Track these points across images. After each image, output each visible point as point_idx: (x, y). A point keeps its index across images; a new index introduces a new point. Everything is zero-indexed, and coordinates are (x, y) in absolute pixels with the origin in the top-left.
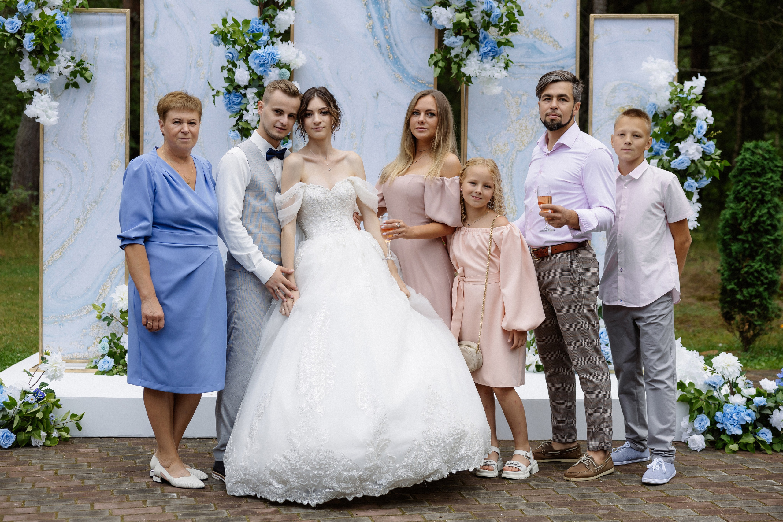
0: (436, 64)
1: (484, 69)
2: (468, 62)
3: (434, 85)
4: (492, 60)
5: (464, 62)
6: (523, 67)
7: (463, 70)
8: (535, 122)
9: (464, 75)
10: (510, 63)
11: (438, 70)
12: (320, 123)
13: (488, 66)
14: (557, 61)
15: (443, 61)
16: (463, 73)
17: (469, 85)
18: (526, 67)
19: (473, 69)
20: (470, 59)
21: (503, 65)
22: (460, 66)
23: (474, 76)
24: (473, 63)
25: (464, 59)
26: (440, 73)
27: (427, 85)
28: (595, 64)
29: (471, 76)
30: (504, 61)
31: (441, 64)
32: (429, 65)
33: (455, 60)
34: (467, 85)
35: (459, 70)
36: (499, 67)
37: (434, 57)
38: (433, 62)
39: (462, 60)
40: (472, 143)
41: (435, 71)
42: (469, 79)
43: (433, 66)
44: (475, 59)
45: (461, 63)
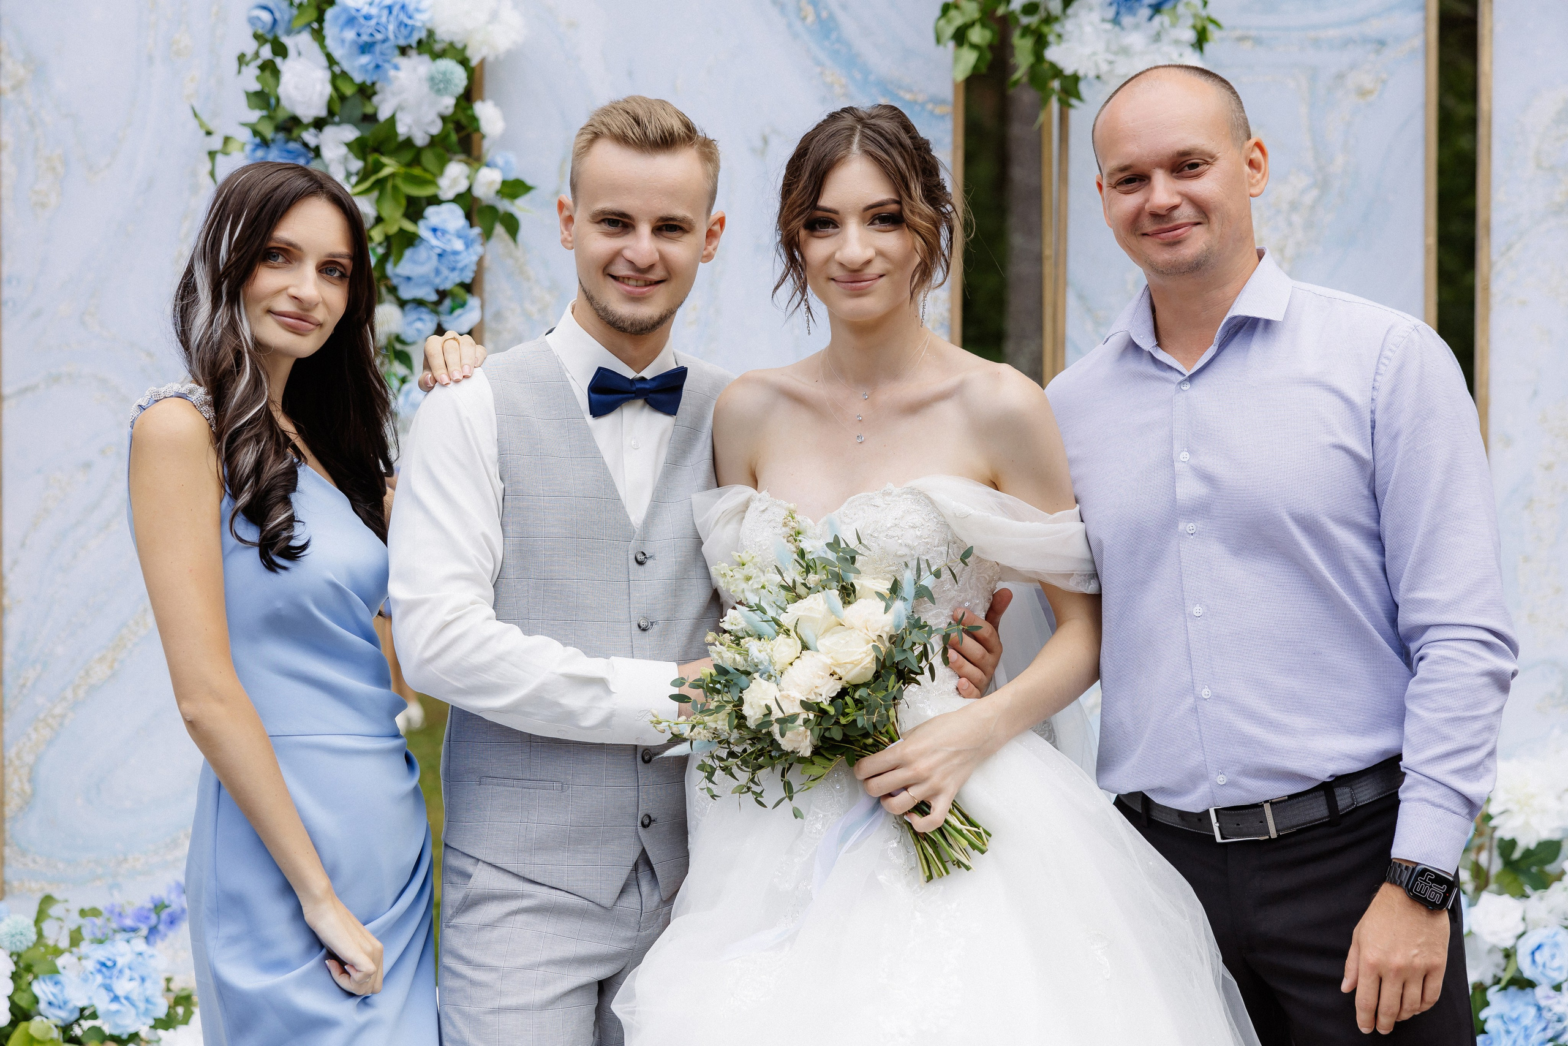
0: (960, 37)
1: (1125, 51)
2: (1069, 26)
3: (955, 106)
4: (1151, 18)
5: (1057, 28)
6: (1247, 45)
7: (1053, 54)
8: (1290, 224)
9: (1057, 72)
10: (1211, 27)
11: (969, 57)
12: (868, 262)
13: (1136, 39)
14: (1362, 20)
15: (984, 25)
16: (1053, 66)
17: (1070, 106)
18: (1258, 41)
19: (1087, 51)
20: (1076, 15)
21: (1190, 35)
22: (1041, 42)
23: (1092, 74)
24: (1088, 29)
25: (1056, 19)
26: (976, 67)
27: (930, 106)
28: (1499, 28)
29: (1081, 73)
30: (1190, 22)
31: (977, 35)
32: (938, 40)
33: (1025, 20)
34: (1065, 106)
35: (1039, 56)
36: (1177, 42)
37: (953, 13)
38: (950, 31)
39: (1049, 20)
40: (1081, 297)
41: (956, 60)
42: (1071, 86)
43: (951, 45)
44: (1095, 17)
45: (1045, 29)
